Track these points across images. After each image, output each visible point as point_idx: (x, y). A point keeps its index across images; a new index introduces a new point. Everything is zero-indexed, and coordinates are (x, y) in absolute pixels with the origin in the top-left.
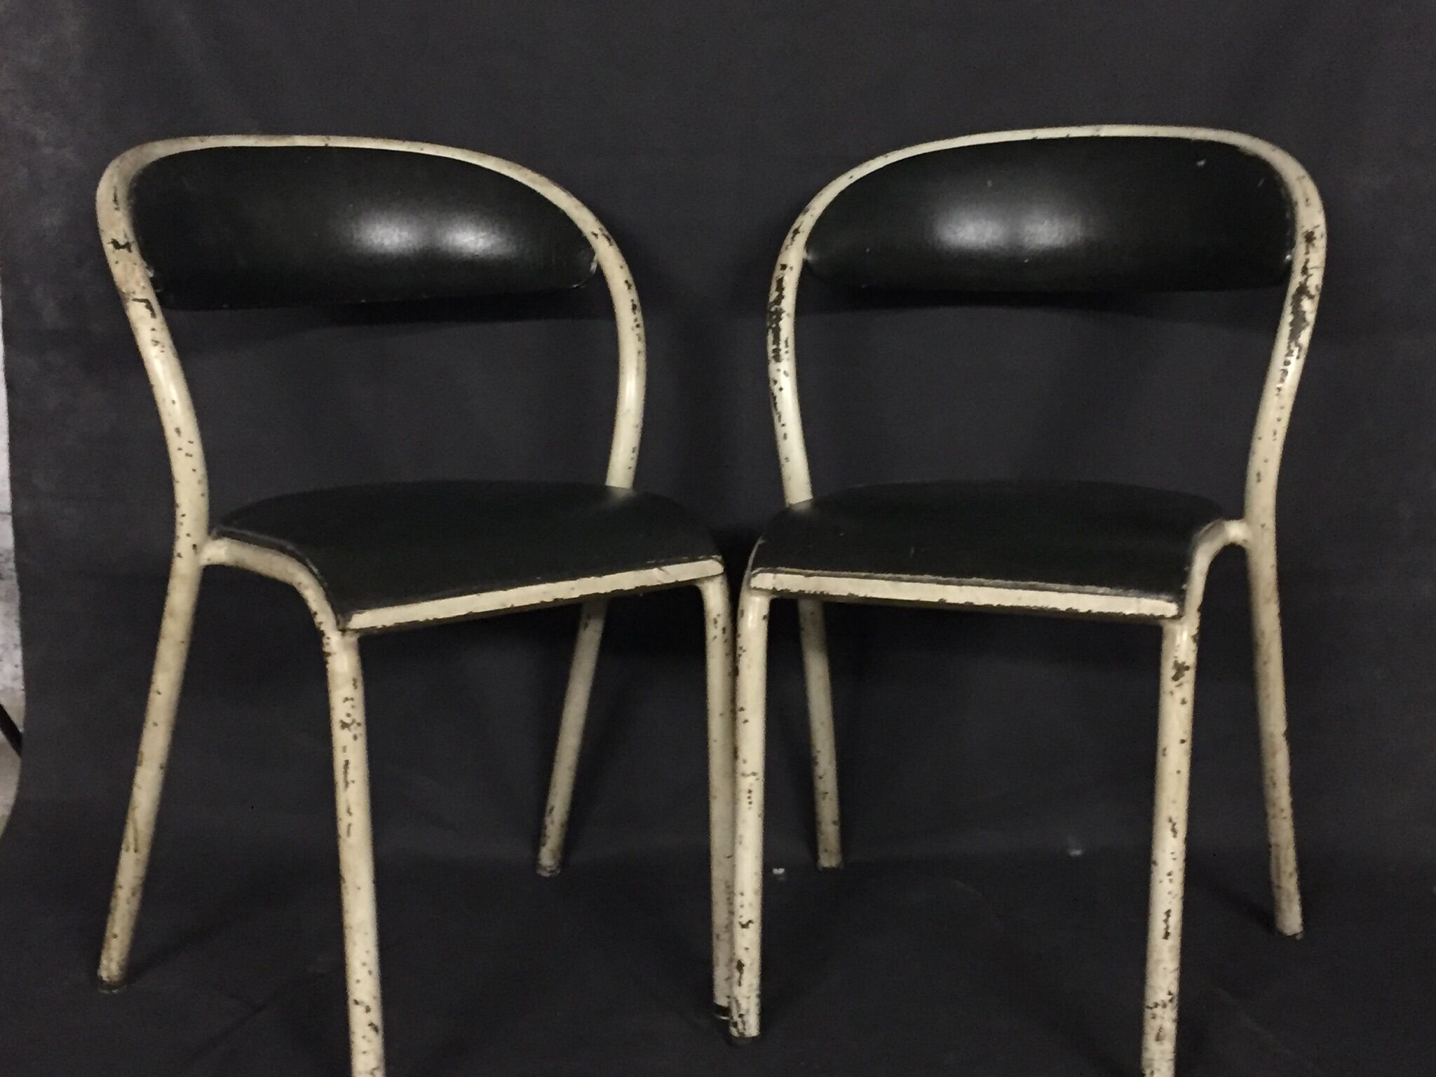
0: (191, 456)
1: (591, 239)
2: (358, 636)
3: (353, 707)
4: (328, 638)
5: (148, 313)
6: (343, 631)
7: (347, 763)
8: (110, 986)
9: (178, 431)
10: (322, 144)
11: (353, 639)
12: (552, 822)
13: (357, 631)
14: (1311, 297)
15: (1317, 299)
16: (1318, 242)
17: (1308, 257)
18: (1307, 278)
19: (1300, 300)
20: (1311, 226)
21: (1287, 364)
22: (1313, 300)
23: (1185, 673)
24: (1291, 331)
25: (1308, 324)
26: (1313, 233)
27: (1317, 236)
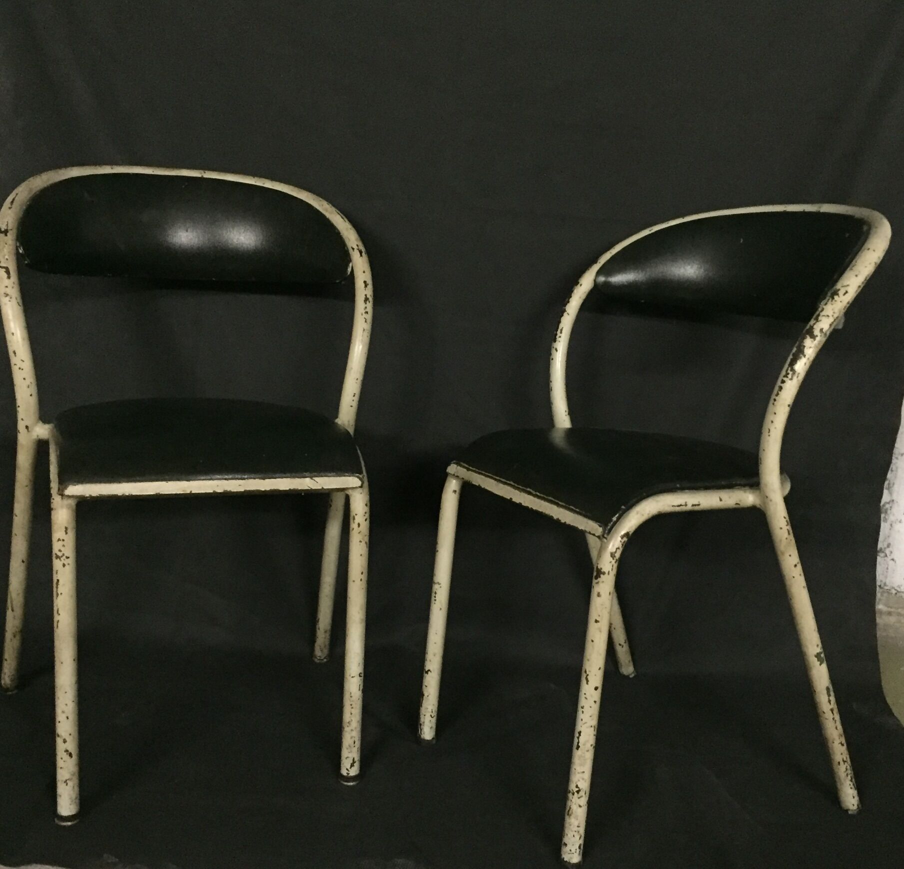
1: (351, 251)
2: (78, 499)
3: (63, 545)
4: (54, 499)
5: (6, 275)
6: (62, 496)
7: (58, 580)
8: (6, 690)
9: (15, 352)
10: (200, 176)
11: (70, 502)
12: (319, 629)
13: (71, 497)
14: (813, 337)
15: (818, 339)
16: (839, 297)
17: (824, 307)
18: (816, 323)
19: (804, 338)
20: (841, 285)
21: (783, 382)
22: (815, 340)
23: (602, 576)
24: (791, 359)
25: (805, 356)
26: (839, 290)
27: (841, 293)
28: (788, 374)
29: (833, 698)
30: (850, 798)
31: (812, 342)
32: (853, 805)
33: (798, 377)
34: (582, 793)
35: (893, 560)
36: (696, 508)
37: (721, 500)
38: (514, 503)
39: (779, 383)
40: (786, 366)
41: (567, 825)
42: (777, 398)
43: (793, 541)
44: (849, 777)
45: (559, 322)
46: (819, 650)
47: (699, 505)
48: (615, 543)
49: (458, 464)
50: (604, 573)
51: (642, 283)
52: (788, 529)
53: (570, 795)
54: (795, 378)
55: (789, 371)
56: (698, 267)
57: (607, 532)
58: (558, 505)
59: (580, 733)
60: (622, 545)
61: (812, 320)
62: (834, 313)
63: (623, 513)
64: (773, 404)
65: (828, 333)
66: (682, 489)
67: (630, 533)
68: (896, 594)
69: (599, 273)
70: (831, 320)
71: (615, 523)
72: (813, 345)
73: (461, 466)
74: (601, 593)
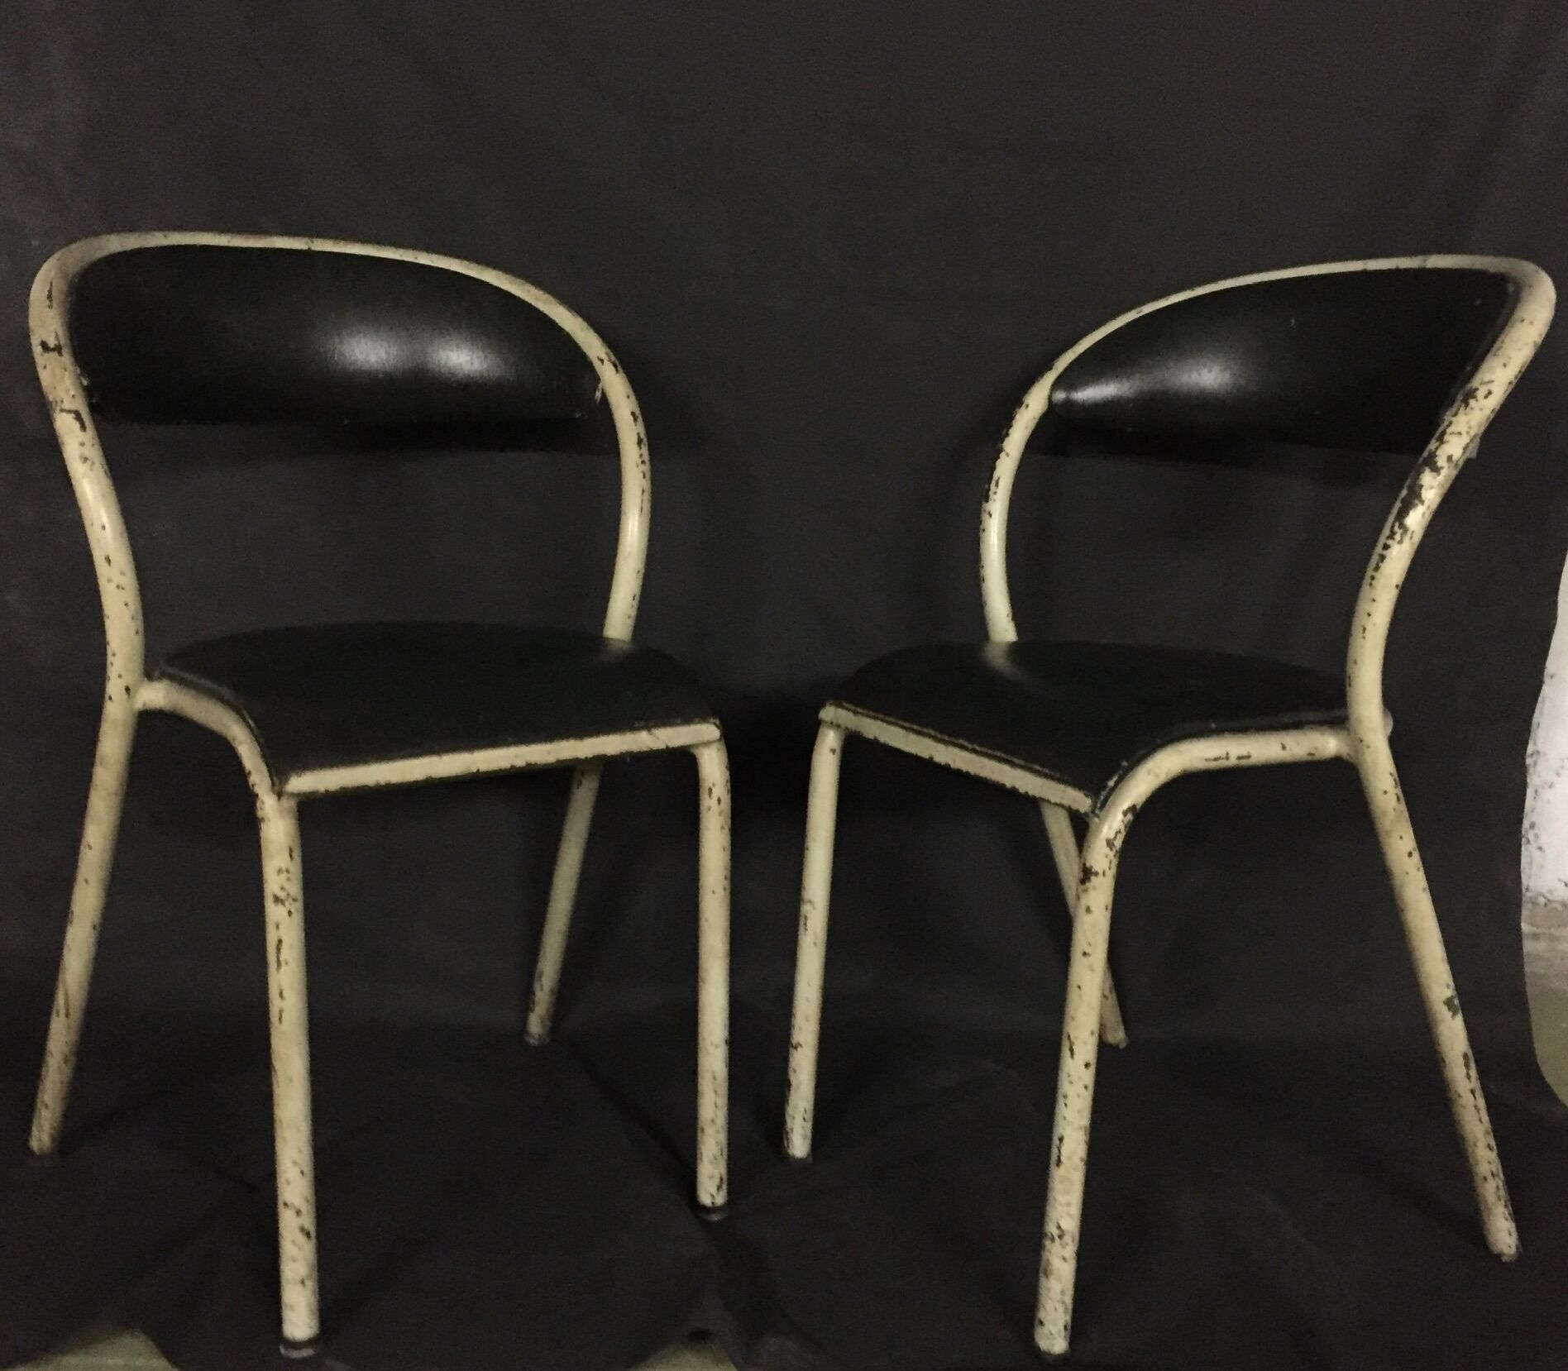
0: (123, 589)
1: (596, 364)
2: (296, 800)
3: (288, 879)
4: (262, 802)
5: (77, 425)
6: (280, 795)
7: (280, 941)
8: (41, 1157)
9: (108, 560)
10: (305, 247)
11: (290, 804)
12: (542, 989)
13: (293, 795)
14: (1436, 470)
15: (1444, 472)
16: (1477, 401)
17: (1453, 419)
18: (1440, 445)
19: (1420, 473)
20: (1479, 381)
21: (1386, 547)
22: (1439, 474)
23: (1093, 878)
24: (1400, 508)
25: (1422, 502)
26: (1477, 389)
27: (1481, 394)
28: (1396, 533)
29: (1473, 1072)
30: (1503, 1234)
31: (1435, 478)
32: (1510, 1247)
33: (1411, 538)
34: (1067, 1239)
35: (1540, 848)
36: (1244, 762)
37: (1284, 748)
38: (938, 766)
39: (1379, 549)
40: (1391, 518)
41: (1043, 1292)
42: (1377, 575)
43: (1406, 814)
44: (1503, 1202)
45: (993, 468)
46: (1449, 992)
47: (1248, 757)
48: (1112, 825)
49: (838, 705)
50: (1096, 874)
51: (1128, 400)
52: (1397, 794)
53: (1047, 1243)
54: (1407, 540)
55: (1396, 528)
56: (1221, 370)
57: (1099, 805)
58: (1012, 764)
59: (1061, 1140)
60: (1126, 827)
61: (1433, 441)
62: (1470, 428)
63: (1125, 774)
64: (1371, 585)
65: (1461, 463)
66: (1219, 732)
67: (1138, 807)
68: (1546, 904)
69: (1056, 386)
70: (1465, 439)
71: (1113, 789)
72: (1435, 483)
73: (843, 707)
74: (1091, 908)
